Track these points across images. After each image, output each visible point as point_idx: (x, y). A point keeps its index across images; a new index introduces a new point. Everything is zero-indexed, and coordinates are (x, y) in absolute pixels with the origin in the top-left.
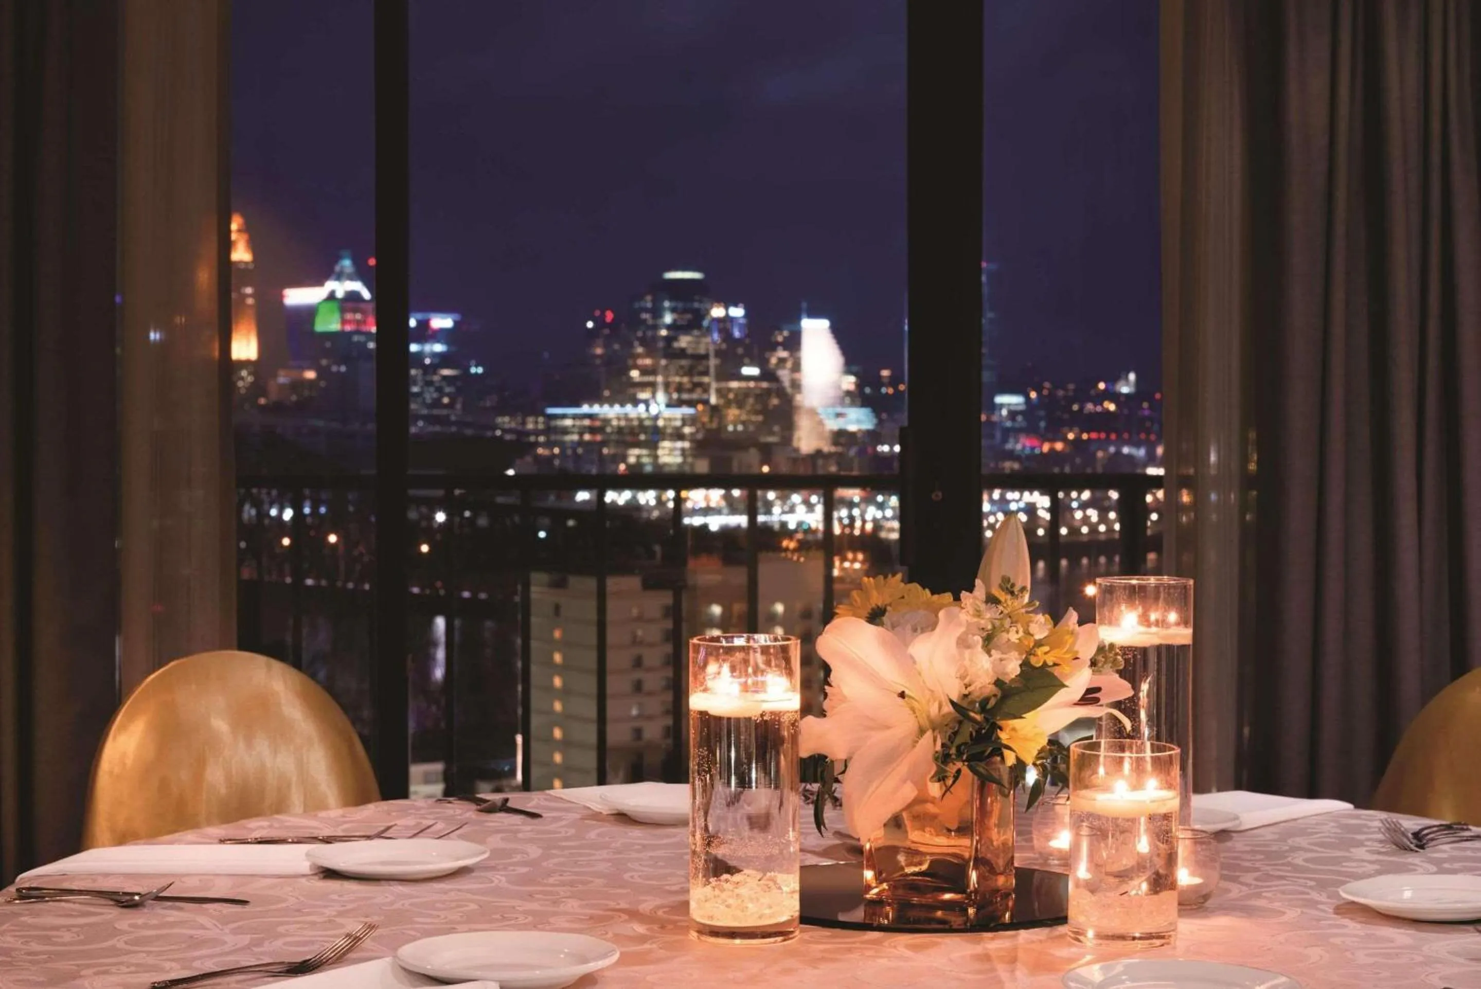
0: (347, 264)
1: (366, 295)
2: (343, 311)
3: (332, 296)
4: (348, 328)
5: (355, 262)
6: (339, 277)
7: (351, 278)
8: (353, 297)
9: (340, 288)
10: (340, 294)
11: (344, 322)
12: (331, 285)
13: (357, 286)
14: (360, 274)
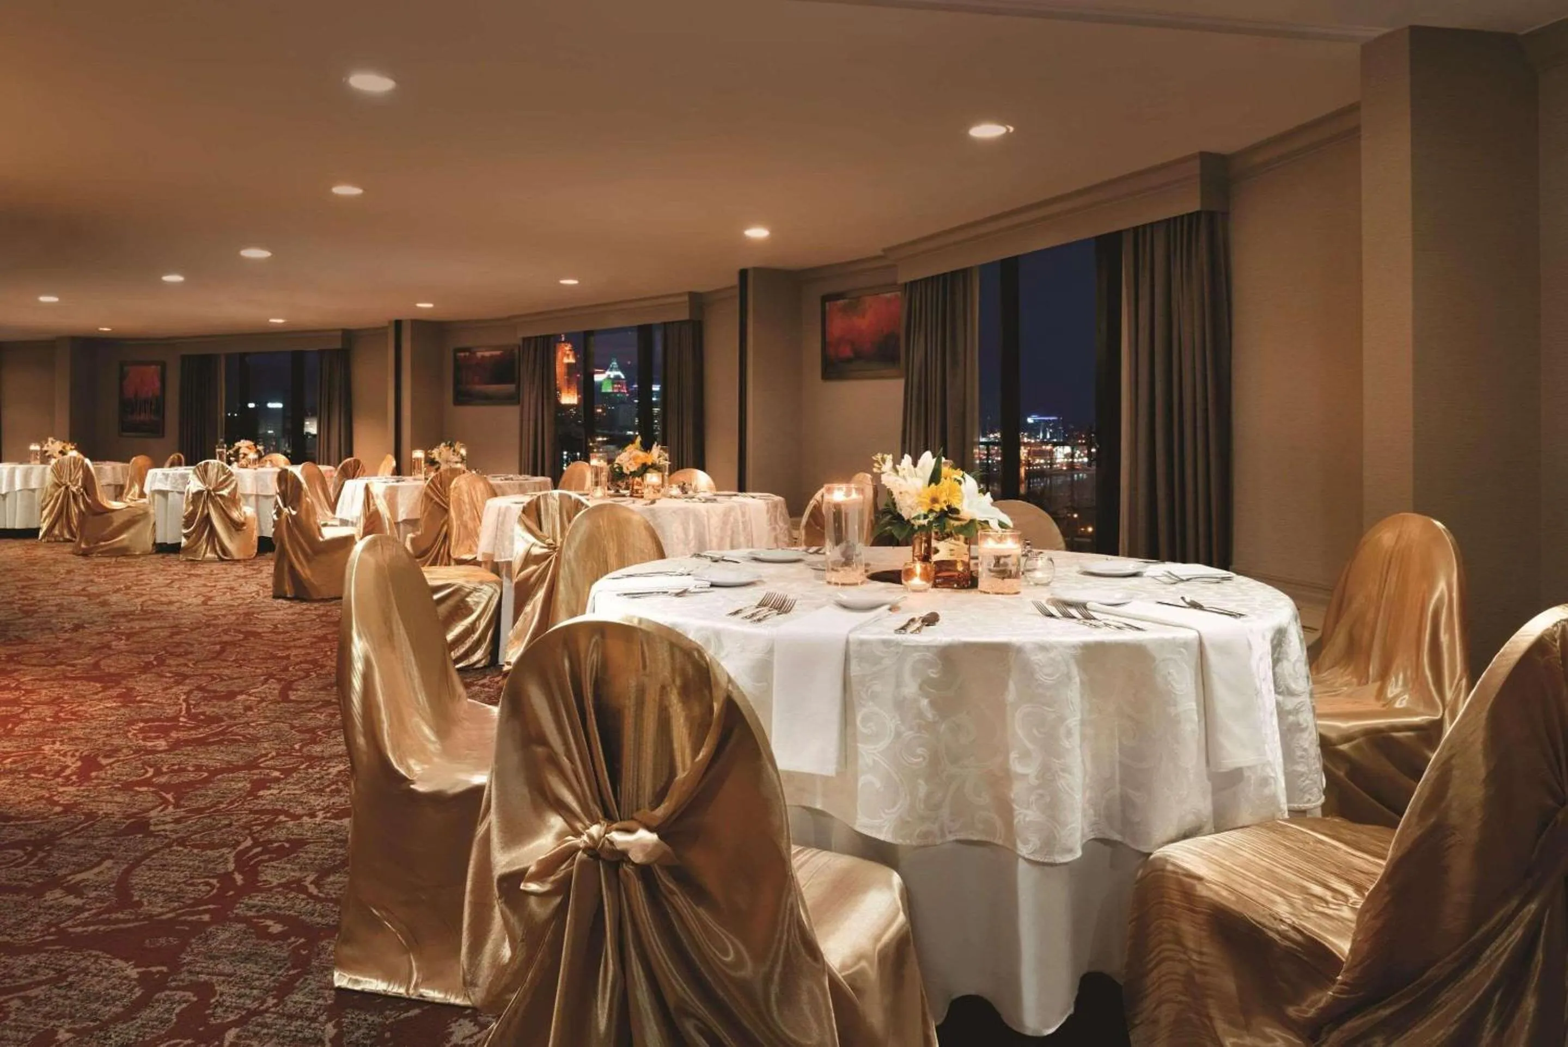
0: (614, 364)
1: (623, 377)
2: (613, 383)
3: (609, 378)
4: (616, 391)
5: (618, 363)
6: (611, 370)
7: (616, 370)
8: (617, 378)
9: (612, 374)
10: (612, 376)
11: (613, 388)
12: (608, 373)
13: (619, 373)
14: (621, 368)
